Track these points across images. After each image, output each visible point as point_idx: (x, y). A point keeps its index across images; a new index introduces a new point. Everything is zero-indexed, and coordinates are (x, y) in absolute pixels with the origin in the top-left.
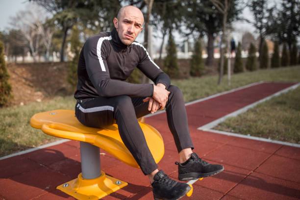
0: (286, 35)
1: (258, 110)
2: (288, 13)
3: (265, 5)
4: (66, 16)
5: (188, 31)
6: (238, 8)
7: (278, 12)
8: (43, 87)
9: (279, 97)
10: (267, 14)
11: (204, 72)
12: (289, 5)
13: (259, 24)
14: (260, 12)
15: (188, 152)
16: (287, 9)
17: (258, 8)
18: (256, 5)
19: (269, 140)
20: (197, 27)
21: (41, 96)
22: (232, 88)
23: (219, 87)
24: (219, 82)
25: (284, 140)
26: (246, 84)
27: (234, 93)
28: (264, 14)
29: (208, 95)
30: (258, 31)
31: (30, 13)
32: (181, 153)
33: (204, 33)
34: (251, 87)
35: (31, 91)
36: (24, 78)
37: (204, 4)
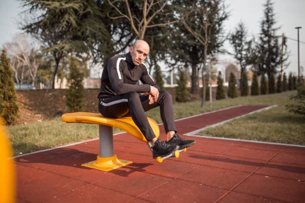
0: (265, 66)
1: (232, 123)
2: (266, 46)
3: (243, 39)
4: (63, 48)
5: (173, 62)
6: (219, 41)
7: (256, 44)
8: (42, 110)
9: (252, 115)
10: (246, 47)
11: (189, 99)
12: (266, 39)
13: (239, 56)
14: (240, 45)
15: (172, 133)
16: (264, 42)
17: (237, 41)
18: (235, 38)
19: (239, 140)
20: (181, 58)
21: (41, 118)
22: (213, 110)
23: (202, 109)
24: (202, 106)
25: (250, 140)
26: (227, 107)
27: (214, 113)
28: (243, 46)
29: (192, 114)
30: (239, 62)
31: (17, 45)
32: (168, 134)
33: (188, 63)
34: (231, 109)
35: (31, 113)
36: (23, 103)
37: (187, 37)
